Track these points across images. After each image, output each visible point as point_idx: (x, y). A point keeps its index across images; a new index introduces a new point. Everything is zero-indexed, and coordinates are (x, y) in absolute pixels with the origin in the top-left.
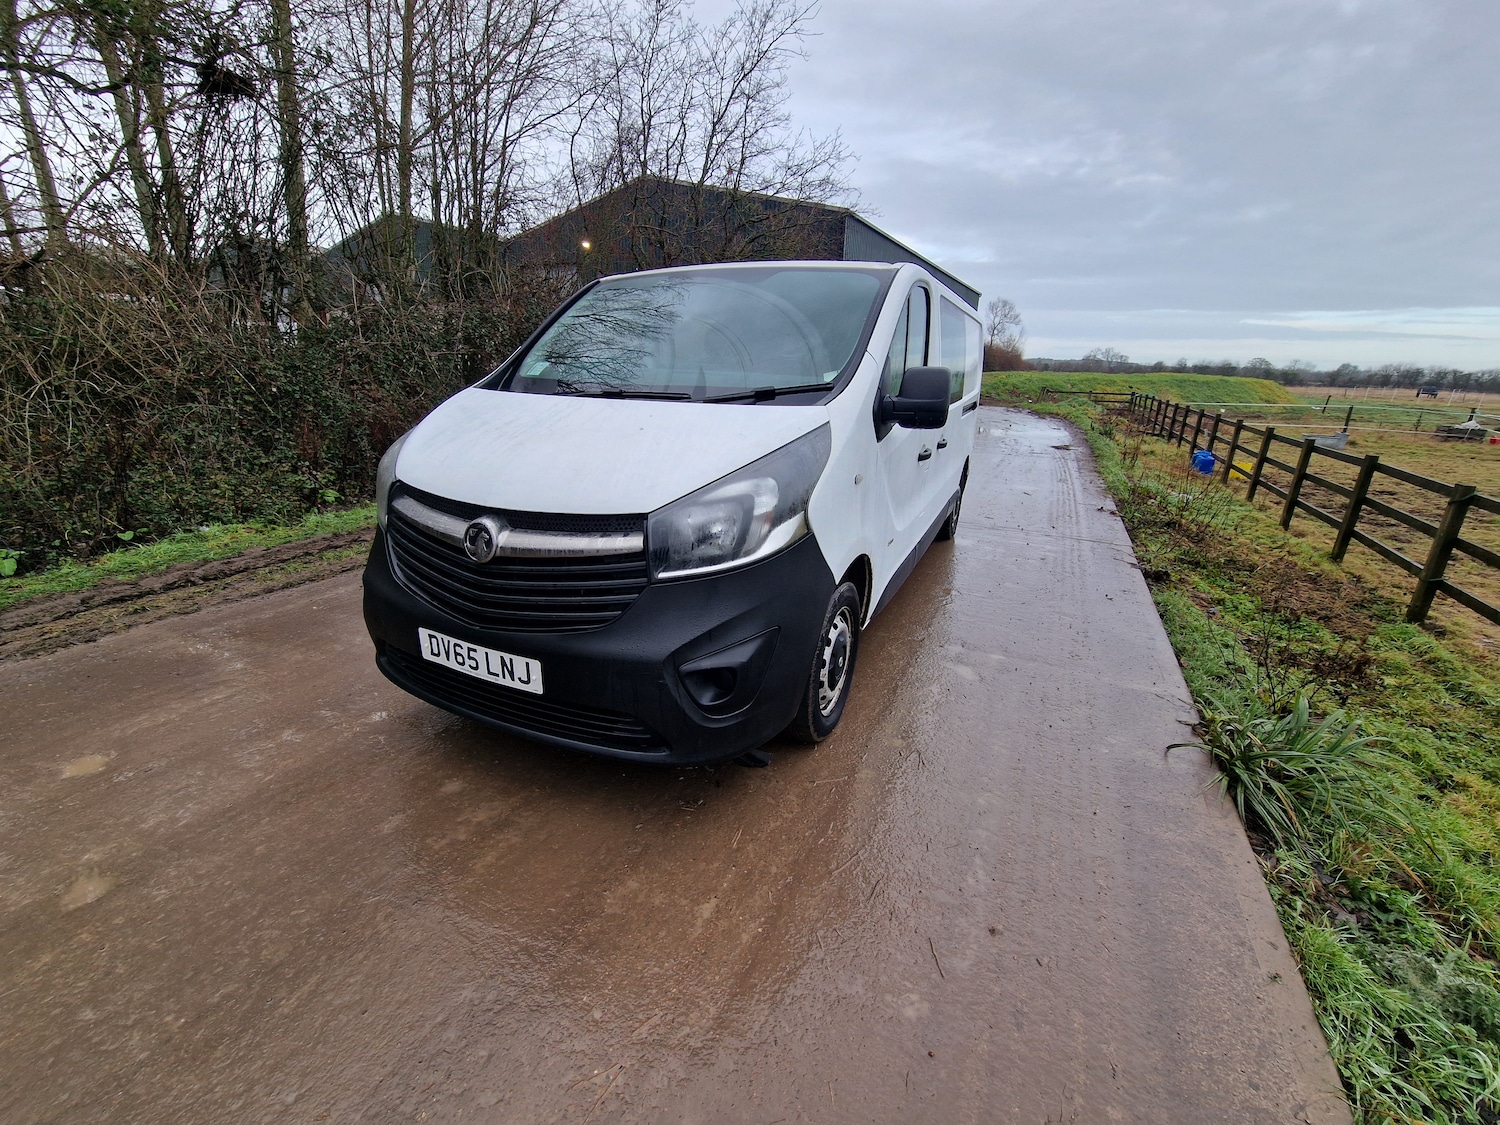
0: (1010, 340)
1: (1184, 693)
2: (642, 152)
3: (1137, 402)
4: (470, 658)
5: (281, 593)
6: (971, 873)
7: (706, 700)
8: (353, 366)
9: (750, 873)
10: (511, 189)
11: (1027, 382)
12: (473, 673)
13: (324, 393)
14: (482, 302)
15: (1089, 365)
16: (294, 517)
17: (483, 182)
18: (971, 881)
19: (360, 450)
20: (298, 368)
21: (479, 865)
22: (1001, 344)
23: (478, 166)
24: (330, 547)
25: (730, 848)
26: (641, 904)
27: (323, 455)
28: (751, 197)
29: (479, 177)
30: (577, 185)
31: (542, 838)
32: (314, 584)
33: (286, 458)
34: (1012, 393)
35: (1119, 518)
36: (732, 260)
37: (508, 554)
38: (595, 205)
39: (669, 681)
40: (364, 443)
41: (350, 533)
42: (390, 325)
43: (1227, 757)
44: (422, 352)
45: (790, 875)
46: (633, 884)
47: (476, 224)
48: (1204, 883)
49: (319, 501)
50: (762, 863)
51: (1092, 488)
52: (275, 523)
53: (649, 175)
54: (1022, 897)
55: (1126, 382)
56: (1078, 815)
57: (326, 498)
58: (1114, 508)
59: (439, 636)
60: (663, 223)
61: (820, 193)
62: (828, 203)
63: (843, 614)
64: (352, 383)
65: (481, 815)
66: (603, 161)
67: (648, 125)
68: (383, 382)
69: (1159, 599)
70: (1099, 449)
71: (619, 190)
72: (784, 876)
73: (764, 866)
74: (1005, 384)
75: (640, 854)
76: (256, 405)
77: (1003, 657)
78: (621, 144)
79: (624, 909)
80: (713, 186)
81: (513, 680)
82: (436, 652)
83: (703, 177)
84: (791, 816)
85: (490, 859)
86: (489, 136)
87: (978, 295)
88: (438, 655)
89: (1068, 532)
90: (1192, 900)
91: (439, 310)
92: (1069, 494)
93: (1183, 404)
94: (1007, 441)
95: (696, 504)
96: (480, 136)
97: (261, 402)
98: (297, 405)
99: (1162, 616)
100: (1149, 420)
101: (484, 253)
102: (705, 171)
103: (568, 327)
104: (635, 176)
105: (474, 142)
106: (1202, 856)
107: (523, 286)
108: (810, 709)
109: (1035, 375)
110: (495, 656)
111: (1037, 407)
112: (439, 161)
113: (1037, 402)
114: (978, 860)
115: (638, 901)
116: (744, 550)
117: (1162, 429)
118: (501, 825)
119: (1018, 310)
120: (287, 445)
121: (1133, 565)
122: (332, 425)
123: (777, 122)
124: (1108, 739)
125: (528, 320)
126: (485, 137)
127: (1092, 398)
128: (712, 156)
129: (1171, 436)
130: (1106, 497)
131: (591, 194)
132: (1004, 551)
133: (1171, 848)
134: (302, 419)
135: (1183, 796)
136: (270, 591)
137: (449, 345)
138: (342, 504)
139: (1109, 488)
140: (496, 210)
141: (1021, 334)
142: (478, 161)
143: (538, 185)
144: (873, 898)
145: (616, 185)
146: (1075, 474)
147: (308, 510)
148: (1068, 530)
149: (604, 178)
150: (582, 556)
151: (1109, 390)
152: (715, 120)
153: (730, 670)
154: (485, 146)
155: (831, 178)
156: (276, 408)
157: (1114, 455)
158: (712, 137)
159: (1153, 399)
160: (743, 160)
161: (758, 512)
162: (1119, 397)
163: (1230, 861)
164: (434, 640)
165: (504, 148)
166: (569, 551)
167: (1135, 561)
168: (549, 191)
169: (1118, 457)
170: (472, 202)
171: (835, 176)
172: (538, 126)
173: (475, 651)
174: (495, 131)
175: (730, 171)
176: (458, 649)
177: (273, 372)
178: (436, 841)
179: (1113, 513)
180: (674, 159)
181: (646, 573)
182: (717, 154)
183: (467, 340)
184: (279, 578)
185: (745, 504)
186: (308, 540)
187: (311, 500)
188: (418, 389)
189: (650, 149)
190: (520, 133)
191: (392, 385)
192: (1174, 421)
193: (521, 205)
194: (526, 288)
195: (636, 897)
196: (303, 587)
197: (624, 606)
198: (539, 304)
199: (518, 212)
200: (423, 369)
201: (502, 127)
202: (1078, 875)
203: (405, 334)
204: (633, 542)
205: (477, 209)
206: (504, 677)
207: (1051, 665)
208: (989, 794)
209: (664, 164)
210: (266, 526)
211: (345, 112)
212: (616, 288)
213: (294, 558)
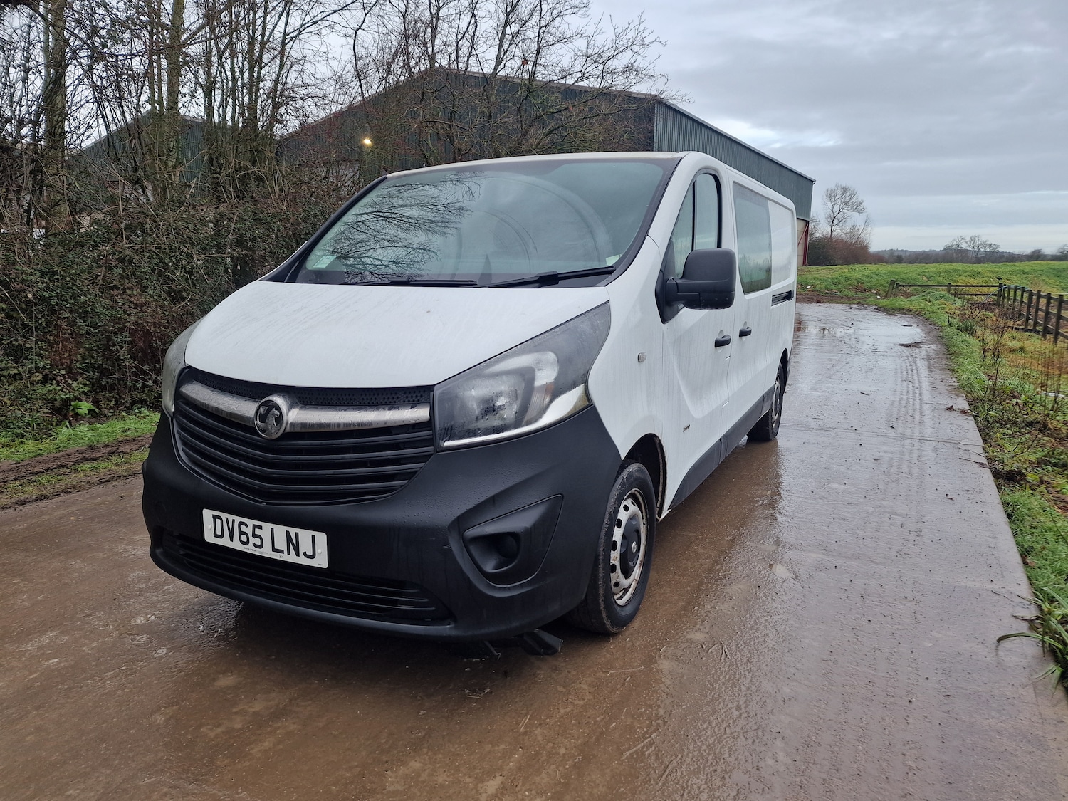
0: (853, 229)
1: (1025, 590)
2: (429, 45)
3: (1006, 295)
4: (255, 536)
5: (34, 505)
6: (771, 755)
7: (489, 567)
8: (114, 271)
9: (537, 754)
10: (289, 87)
11: (874, 276)
12: (257, 552)
13: (83, 299)
14: (255, 203)
15: (953, 255)
16: (44, 431)
17: (259, 79)
18: (770, 762)
19: (119, 359)
20: (54, 273)
21: (256, 750)
22: (843, 236)
23: (255, 62)
24: (85, 459)
25: (517, 732)
26: (424, 782)
27: (78, 365)
28: (548, 86)
29: (255, 74)
30: (360, 81)
31: (321, 725)
32: (71, 495)
33: (37, 368)
34: (856, 288)
35: (972, 418)
36: (529, 153)
37: (298, 430)
38: (378, 98)
39: (455, 546)
40: (124, 352)
41: (106, 446)
42: (157, 228)
43: (1061, 647)
44: (189, 256)
45: (579, 755)
46: (415, 764)
47: (251, 121)
48: (1022, 765)
49: (71, 413)
50: (551, 745)
51: (943, 387)
52: (23, 437)
53: (438, 68)
54: (825, 776)
55: (993, 272)
56: (891, 703)
57: (79, 411)
58: (966, 406)
59: (224, 515)
60: (452, 116)
61: (623, 81)
62: (633, 90)
63: (633, 496)
64: (112, 288)
65: (258, 706)
66: (388, 56)
67: (436, 16)
68: (146, 287)
69: (1009, 499)
70: (955, 346)
71: (407, 83)
72: (574, 757)
73: (553, 747)
74: (847, 279)
75: (424, 737)
76: (8, 313)
77: (820, 556)
78: (407, 37)
79: (406, 786)
80: (506, 77)
81: (299, 556)
82: (219, 533)
83: (495, 69)
84: (582, 703)
85: (267, 744)
86: (267, 33)
87: (812, 182)
88: (221, 536)
89: (908, 432)
90: (1007, 779)
91: (209, 213)
92: (914, 393)
93: (1055, 294)
94: (846, 340)
95: (479, 376)
96: (258, 34)
97: (14, 310)
98: (53, 312)
99: (1009, 516)
100: (1020, 314)
101: (259, 152)
102: (498, 62)
103: (351, 226)
104: (423, 69)
105: (252, 40)
106: (1024, 741)
107: (300, 185)
108: (601, 591)
109: (883, 268)
110: (280, 531)
111: (885, 302)
112: (214, 60)
113: (886, 297)
114: (779, 743)
115: (421, 779)
116: (526, 419)
117: (1036, 323)
118: (278, 714)
119: (860, 197)
120: (39, 355)
121: (981, 465)
122: (88, 333)
123: (575, 10)
124: (934, 633)
125: (305, 220)
126: (263, 35)
127: (952, 292)
128: (505, 46)
129: (1046, 331)
130: (958, 396)
131: (375, 88)
132: (832, 452)
133: (991, 733)
134: (58, 327)
135: (1010, 687)
136: (24, 503)
137: (220, 248)
138: (95, 416)
139: (962, 387)
140: (274, 108)
141: (866, 223)
142: (255, 57)
143: (318, 82)
144: (665, 776)
145: (402, 78)
146: (924, 373)
147: (58, 423)
148: (909, 430)
149: (388, 73)
150: (371, 427)
151: (973, 282)
152: (508, 10)
153: (513, 535)
154: (263, 44)
155: (635, 65)
156: (30, 315)
157: (972, 352)
158: (504, 28)
159: (1023, 290)
160: (539, 49)
161: (538, 383)
162: (986, 290)
163: (1053, 745)
164: (218, 521)
165: (283, 44)
166: (358, 424)
167: (984, 461)
168: (330, 87)
169: (978, 353)
170: (246, 99)
171: (640, 63)
172: (319, 23)
173: (260, 527)
174: (274, 27)
175: (525, 61)
176: (243, 528)
177: (30, 278)
178: (211, 729)
179: (963, 412)
180: (465, 50)
181: (431, 441)
182: (510, 44)
183: (240, 242)
184: (32, 491)
185: (526, 376)
186: (61, 453)
187: (63, 412)
188: (184, 294)
189: (438, 42)
190: (301, 30)
191: (156, 289)
192: (1047, 313)
193: (301, 102)
194: (304, 187)
195: (419, 776)
196: (57, 499)
197: (410, 475)
198: (317, 204)
199: (297, 109)
200: (190, 273)
201: (281, 24)
202: (886, 757)
203: (173, 237)
204: (421, 413)
205: (252, 107)
206: (289, 553)
207: (876, 563)
208: (795, 684)
209: (454, 56)
210: (13, 441)
211: (122, 16)
212: (403, 186)
213: (47, 470)
